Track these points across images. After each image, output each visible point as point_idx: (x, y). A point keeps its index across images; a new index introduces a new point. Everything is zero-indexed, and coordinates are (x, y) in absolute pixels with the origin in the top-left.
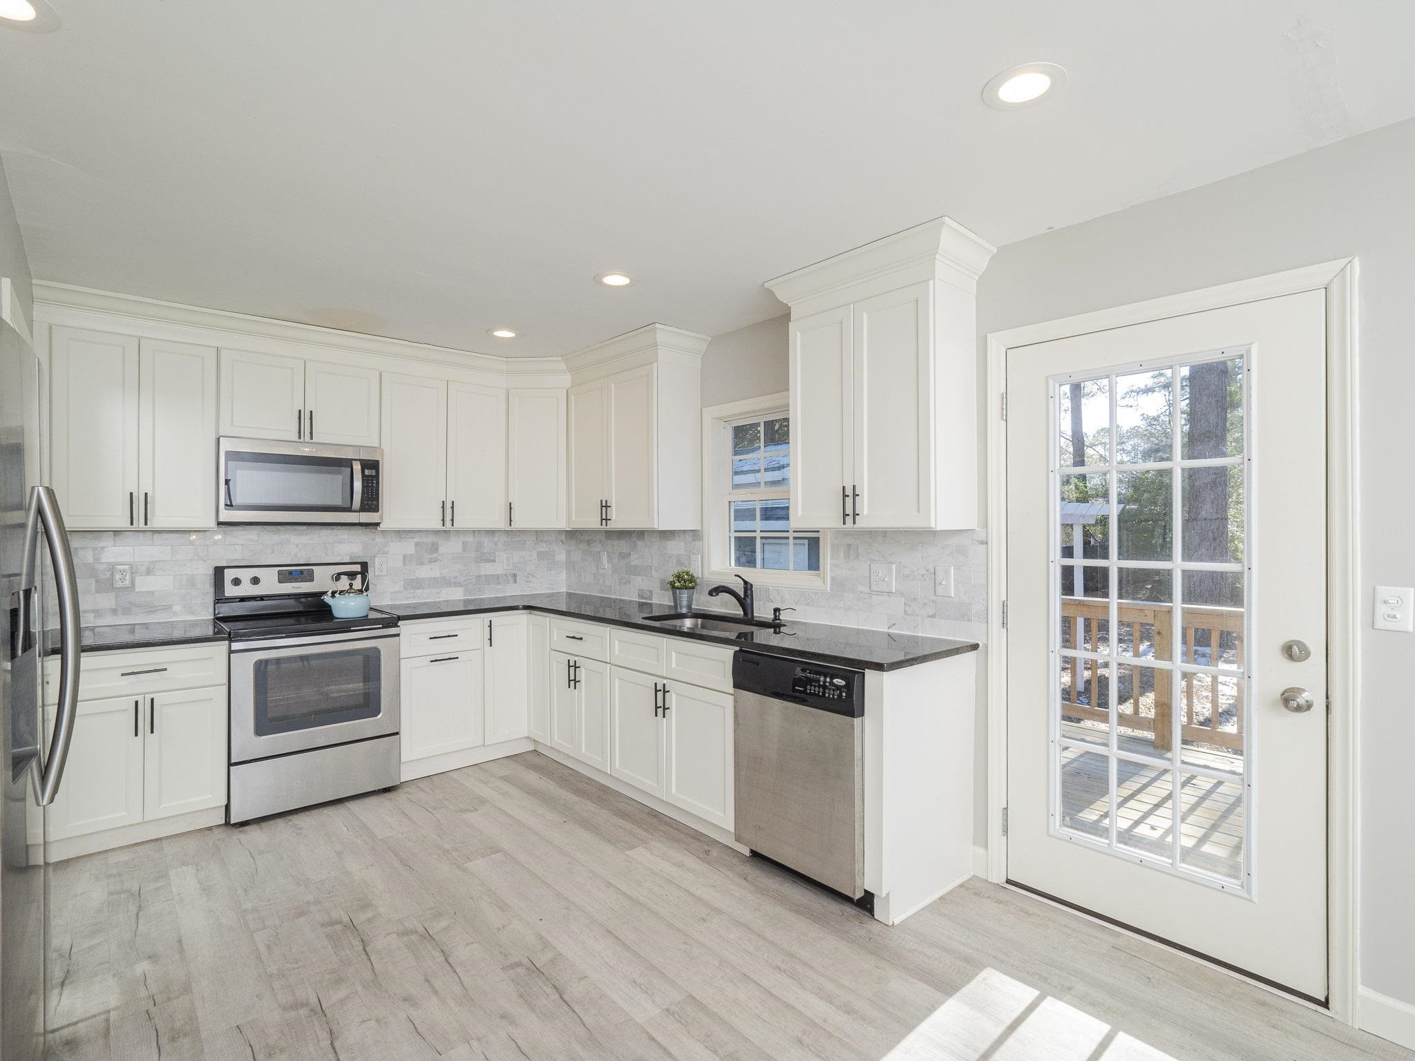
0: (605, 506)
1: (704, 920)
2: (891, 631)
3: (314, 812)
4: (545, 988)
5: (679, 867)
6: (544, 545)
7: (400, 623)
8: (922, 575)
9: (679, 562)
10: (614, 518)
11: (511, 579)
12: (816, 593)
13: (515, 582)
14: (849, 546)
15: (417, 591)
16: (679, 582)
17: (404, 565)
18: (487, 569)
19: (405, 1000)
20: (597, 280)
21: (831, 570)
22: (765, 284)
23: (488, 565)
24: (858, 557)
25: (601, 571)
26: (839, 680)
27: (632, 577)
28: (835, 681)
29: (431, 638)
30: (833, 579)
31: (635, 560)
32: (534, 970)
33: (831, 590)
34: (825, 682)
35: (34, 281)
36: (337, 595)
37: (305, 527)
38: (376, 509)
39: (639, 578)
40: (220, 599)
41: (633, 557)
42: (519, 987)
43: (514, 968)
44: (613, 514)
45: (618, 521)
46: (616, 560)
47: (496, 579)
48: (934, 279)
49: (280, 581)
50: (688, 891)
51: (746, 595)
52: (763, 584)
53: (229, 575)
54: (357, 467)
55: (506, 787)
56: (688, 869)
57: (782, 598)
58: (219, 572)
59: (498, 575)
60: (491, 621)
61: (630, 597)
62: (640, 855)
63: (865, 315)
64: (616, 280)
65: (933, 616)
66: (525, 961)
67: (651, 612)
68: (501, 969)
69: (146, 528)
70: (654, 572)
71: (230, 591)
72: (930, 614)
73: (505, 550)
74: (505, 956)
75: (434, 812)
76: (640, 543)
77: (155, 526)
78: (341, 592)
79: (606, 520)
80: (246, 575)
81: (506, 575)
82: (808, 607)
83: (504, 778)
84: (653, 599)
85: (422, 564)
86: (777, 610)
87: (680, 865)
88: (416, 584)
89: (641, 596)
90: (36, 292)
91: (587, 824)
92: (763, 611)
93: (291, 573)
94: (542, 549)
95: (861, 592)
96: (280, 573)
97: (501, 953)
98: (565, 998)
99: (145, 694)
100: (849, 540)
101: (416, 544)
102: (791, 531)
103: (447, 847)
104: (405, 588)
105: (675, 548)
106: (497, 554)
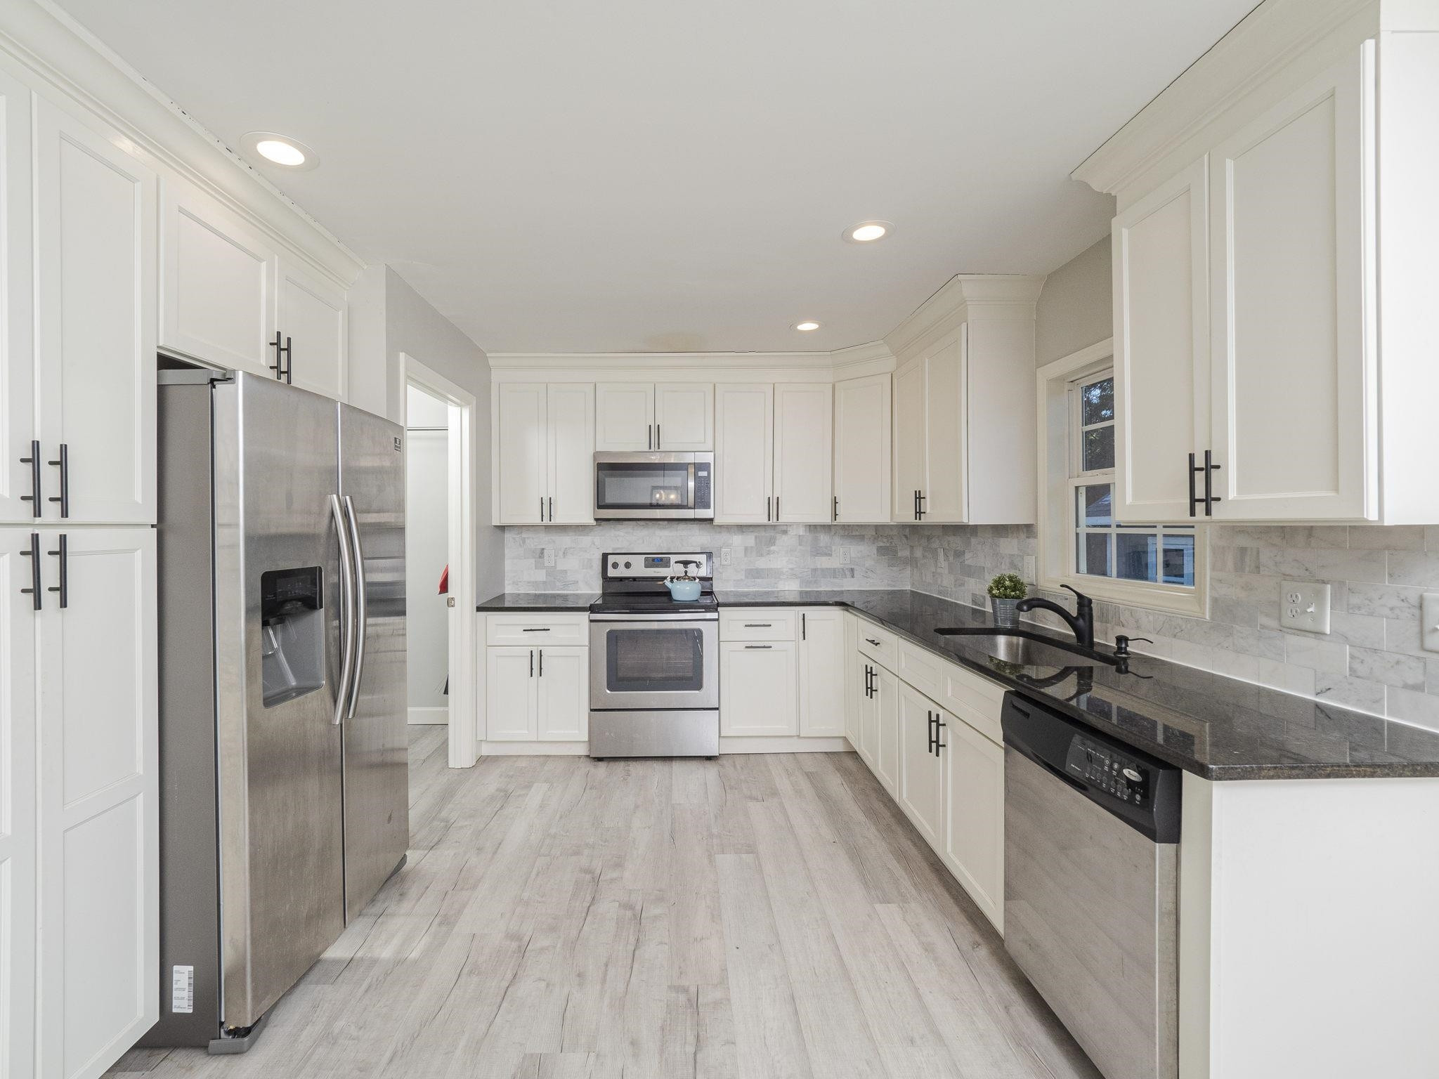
0: (919, 497)
1: (912, 1041)
2: (1321, 700)
3: (649, 763)
4: (689, 1033)
5: (926, 950)
6: (885, 540)
7: (719, 609)
8: (1392, 609)
9: (1013, 565)
10: (928, 511)
11: (848, 573)
12: (1187, 621)
13: (853, 576)
14: (1243, 550)
15: (758, 580)
16: (998, 589)
17: (746, 555)
18: (824, 562)
19: (579, 975)
20: (846, 237)
21: (1212, 588)
22: (1074, 176)
23: (824, 558)
24: (1258, 567)
25: (939, 570)
26: (1132, 772)
27: (966, 579)
28: (1126, 772)
29: (746, 626)
30: (1215, 601)
31: (969, 559)
32: (694, 1005)
33: (1212, 618)
34: (1111, 767)
35: (488, 355)
36: (675, 580)
37: (666, 522)
38: (707, 506)
39: (972, 581)
40: (606, 579)
41: (968, 556)
42: (669, 1016)
43: (678, 992)
44: (927, 506)
45: (935, 514)
46: (951, 558)
47: (834, 573)
48: (1376, 36)
49: (646, 566)
50: (916, 989)
51: (1080, 613)
52: (1109, 600)
53: (611, 559)
54: (691, 470)
55: (804, 784)
56: (935, 959)
57: (1137, 622)
58: (605, 557)
59: (834, 570)
60: (804, 615)
61: (964, 601)
62: (889, 914)
63: (1230, 164)
64: (869, 233)
65: (1418, 688)
66: (693, 990)
67: (984, 622)
68: (668, 986)
69: (550, 523)
70: (986, 574)
71: (612, 573)
72: (1410, 682)
73: (842, 545)
74: (681, 973)
75: (728, 791)
76: (973, 540)
77: (557, 522)
78: (678, 578)
79: (920, 513)
80: (622, 560)
81: (843, 569)
82: (1174, 639)
83: (808, 775)
84: (986, 606)
85: (762, 555)
86: (1122, 640)
87: (928, 948)
88: (755, 574)
89: (974, 602)
90: (491, 362)
91: (855, 854)
92: (1104, 638)
93: (653, 560)
94: (882, 544)
95: (1263, 627)
96: (646, 559)
97: (680, 968)
98: (698, 1056)
99: (538, 646)
100: (1242, 541)
101: (756, 537)
102: (1114, 526)
103: (715, 831)
104: (747, 577)
105: (1008, 546)
106: (833, 548)
